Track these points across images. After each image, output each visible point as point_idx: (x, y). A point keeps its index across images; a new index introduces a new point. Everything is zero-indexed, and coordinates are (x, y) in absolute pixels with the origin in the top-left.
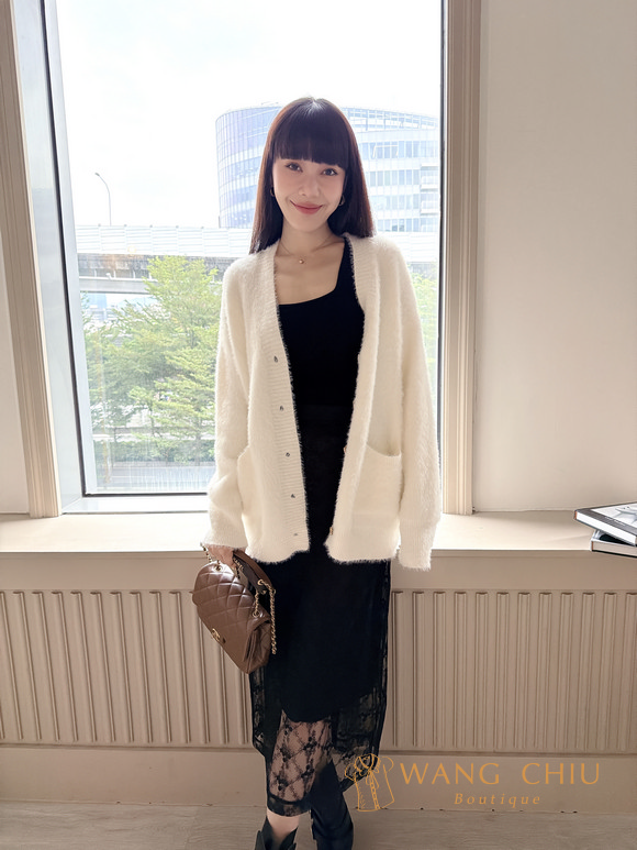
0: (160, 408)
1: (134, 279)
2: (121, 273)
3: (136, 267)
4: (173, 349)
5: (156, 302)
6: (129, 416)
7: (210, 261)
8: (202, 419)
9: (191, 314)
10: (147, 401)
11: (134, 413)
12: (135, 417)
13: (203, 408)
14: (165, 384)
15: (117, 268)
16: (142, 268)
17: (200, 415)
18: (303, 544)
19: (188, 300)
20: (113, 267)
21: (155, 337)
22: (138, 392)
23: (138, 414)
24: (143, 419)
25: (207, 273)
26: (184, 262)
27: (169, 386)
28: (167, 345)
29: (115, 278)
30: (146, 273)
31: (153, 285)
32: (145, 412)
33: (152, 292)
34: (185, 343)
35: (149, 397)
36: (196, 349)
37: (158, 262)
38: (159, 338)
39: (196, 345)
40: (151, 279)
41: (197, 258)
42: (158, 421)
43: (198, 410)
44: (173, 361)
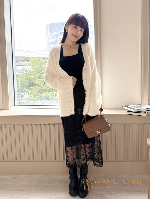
0: (31, 94)
1: (26, 62)
2: (22, 61)
3: (27, 59)
4: (35, 79)
5: (31, 68)
6: (23, 96)
7: (44, 58)
8: (42, 96)
9: (39, 71)
10: (28, 92)
11: (24, 95)
12: (25, 96)
13: (42, 94)
14: (32, 88)
15: (21, 60)
16: (28, 60)
17: (41, 95)
18: (73, 113)
19: (39, 67)
20: (21, 59)
21: (30, 76)
22: (26, 90)
23: (25, 95)
24: (27, 97)
25: (44, 61)
26: (38, 58)
27: (33, 88)
28: (33, 78)
29: (21, 62)
30: (28, 61)
31: (30, 64)
32: (27, 95)
33: (30, 65)
34: (38, 78)
35: (28, 91)
36: (40, 79)
37: (32, 58)
38: (31, 77)
39: (41, 78)
40: (30, 62)
41: (41, 58)
42: (31, 97)
43: (40, 94)
44: (35, 82)
